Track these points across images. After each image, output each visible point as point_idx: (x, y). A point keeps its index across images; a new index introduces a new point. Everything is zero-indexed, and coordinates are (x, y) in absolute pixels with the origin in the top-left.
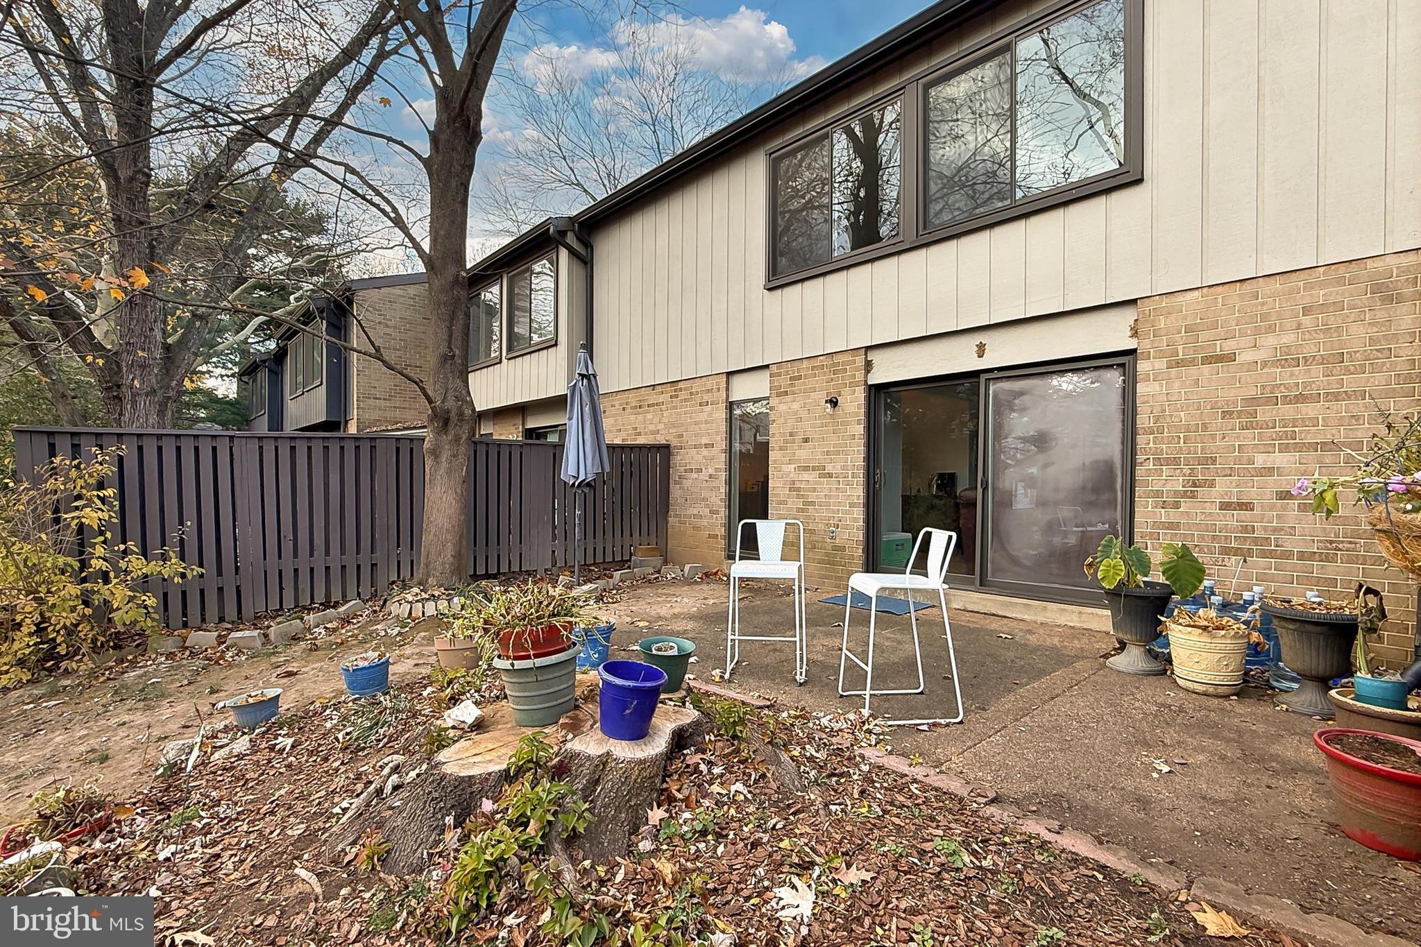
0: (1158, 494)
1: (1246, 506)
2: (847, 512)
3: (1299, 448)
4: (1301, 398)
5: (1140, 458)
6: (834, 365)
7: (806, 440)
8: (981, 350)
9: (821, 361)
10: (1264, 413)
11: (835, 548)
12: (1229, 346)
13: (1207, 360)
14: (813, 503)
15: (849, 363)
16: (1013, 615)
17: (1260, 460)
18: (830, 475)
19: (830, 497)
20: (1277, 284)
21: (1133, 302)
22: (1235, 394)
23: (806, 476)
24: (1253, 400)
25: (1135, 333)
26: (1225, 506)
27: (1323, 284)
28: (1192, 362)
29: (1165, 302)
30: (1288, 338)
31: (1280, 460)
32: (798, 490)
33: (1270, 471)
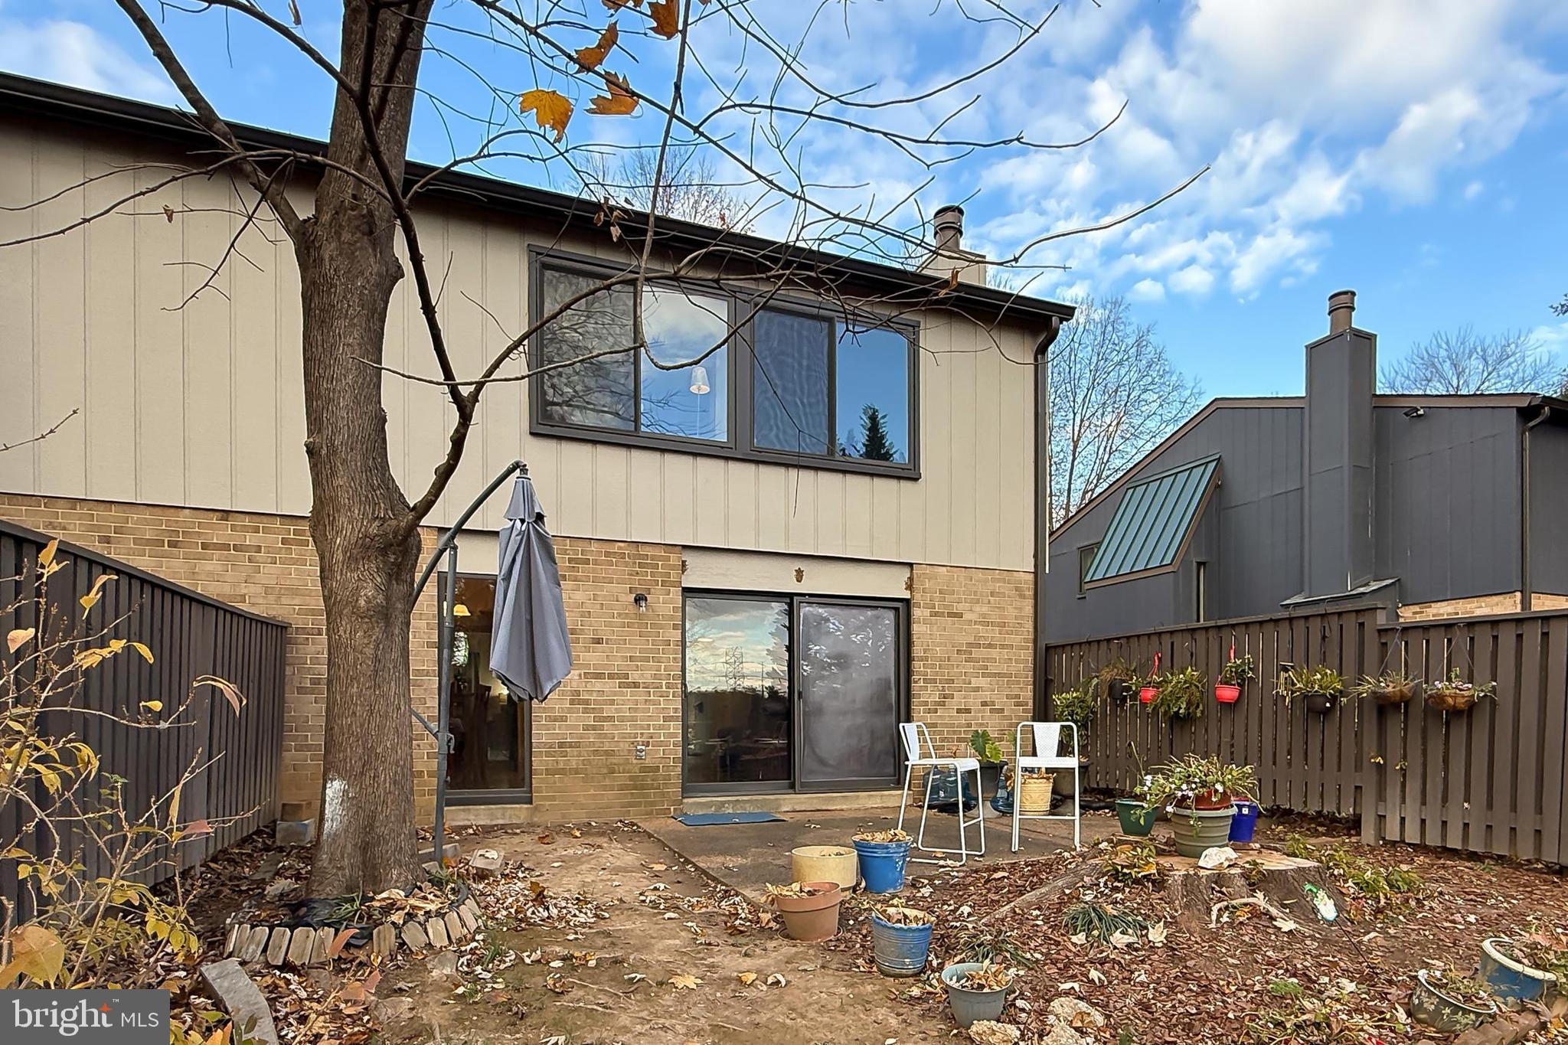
0: (926, 703)
1: (968, 711)
2: (661, 727)
3: (990, 675)
4: (990, 646)
5: (915, 677)
6: (641, 557)
7: (598, 641)
8: (799, 576)
9: (620, 548)
10: (976, 653)
11: (644, 769)
12: (958, 608)
13: (950, 615)
14: (611, 719)
15: (660, 559)
16: (834, 808)
17: (975, 682)
18: (636, 685)
19: (636, 710)
20: (980, 575)
21: (911, 565)
22: (964, 639)
23: (597, 685)
24: (969, 644)
25: (910, 587)
26: (959, 711)
27: (999, 580)
28: (942, 615)
29: (929, 570)
30: (985, 609)
31: (982, 682)
32: (587, 702)
33: (977, 689)
